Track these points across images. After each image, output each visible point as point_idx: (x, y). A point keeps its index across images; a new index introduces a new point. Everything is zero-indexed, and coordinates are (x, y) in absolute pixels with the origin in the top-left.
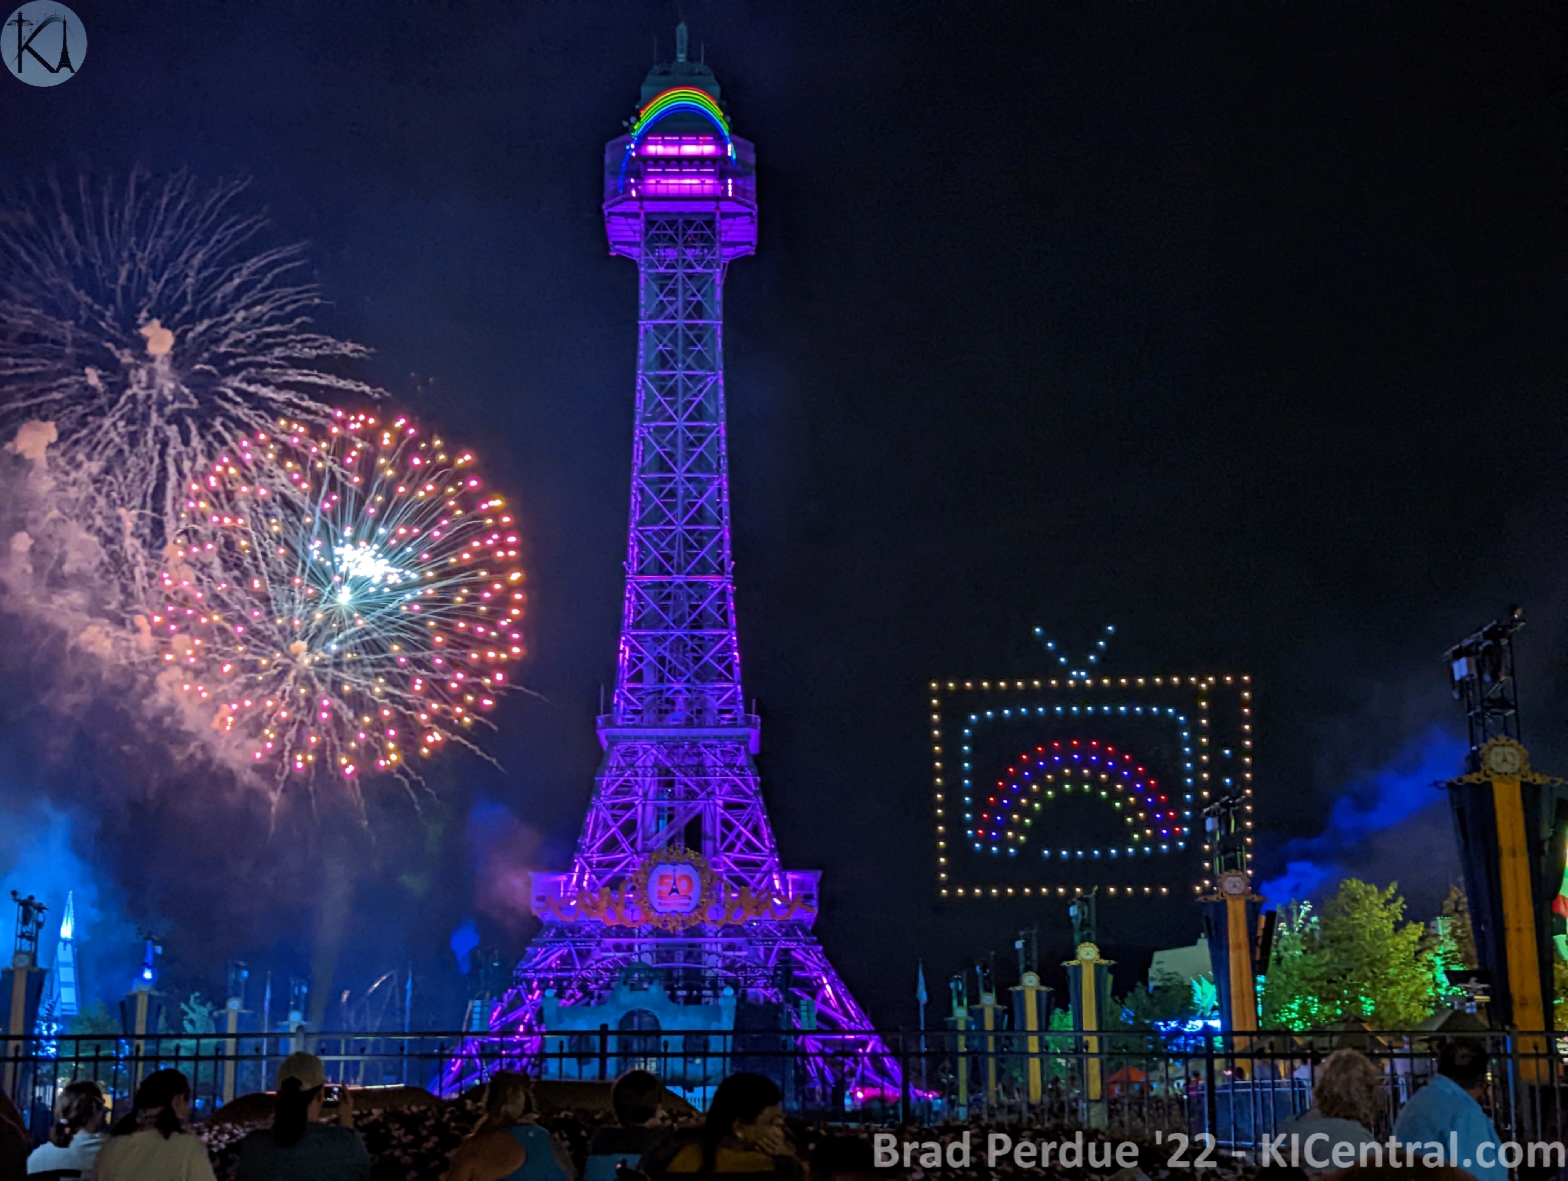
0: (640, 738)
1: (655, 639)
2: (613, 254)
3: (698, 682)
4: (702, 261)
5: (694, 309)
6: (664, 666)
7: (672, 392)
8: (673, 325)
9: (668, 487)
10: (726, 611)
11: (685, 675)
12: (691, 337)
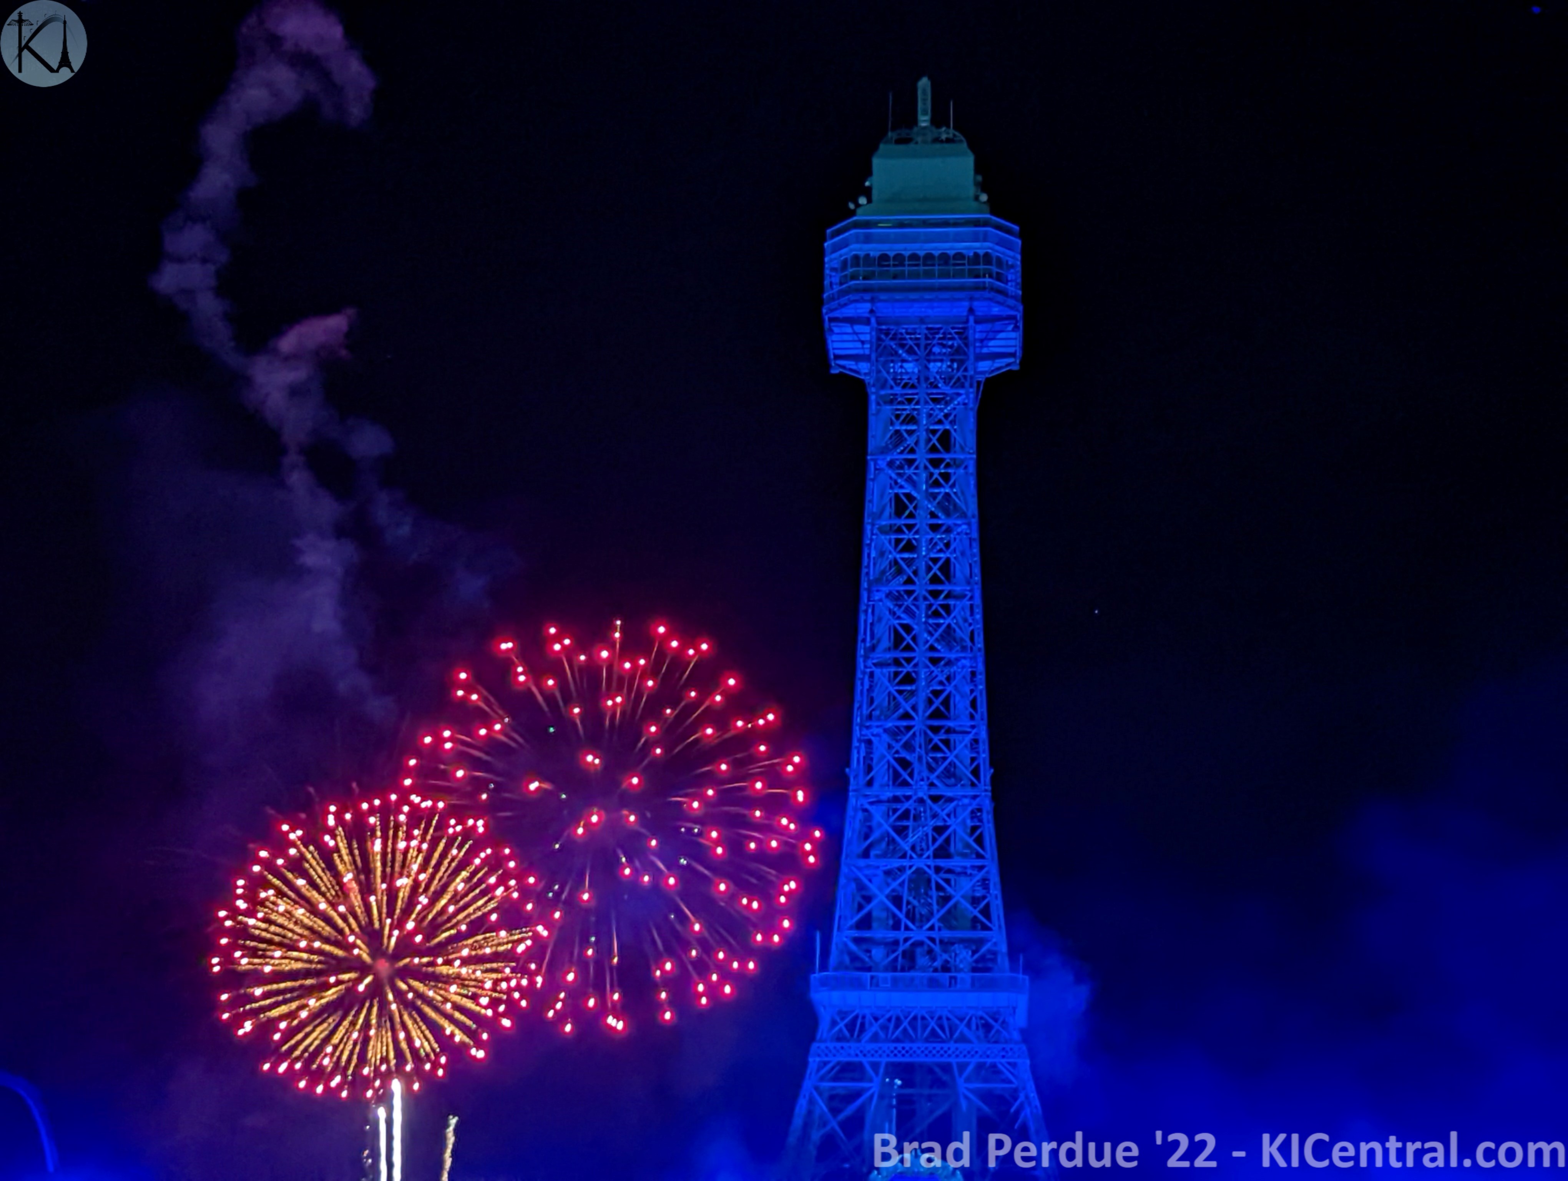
1: (888, 871)
2: (835, 371)
4: (951, 379)
5: (940, 440)
6: (900, 909)
7: (910, 547)
8: (912, 462)
9: (905, 671)
10: (981, 835)
11: (928, 920)
12: (936, 476)
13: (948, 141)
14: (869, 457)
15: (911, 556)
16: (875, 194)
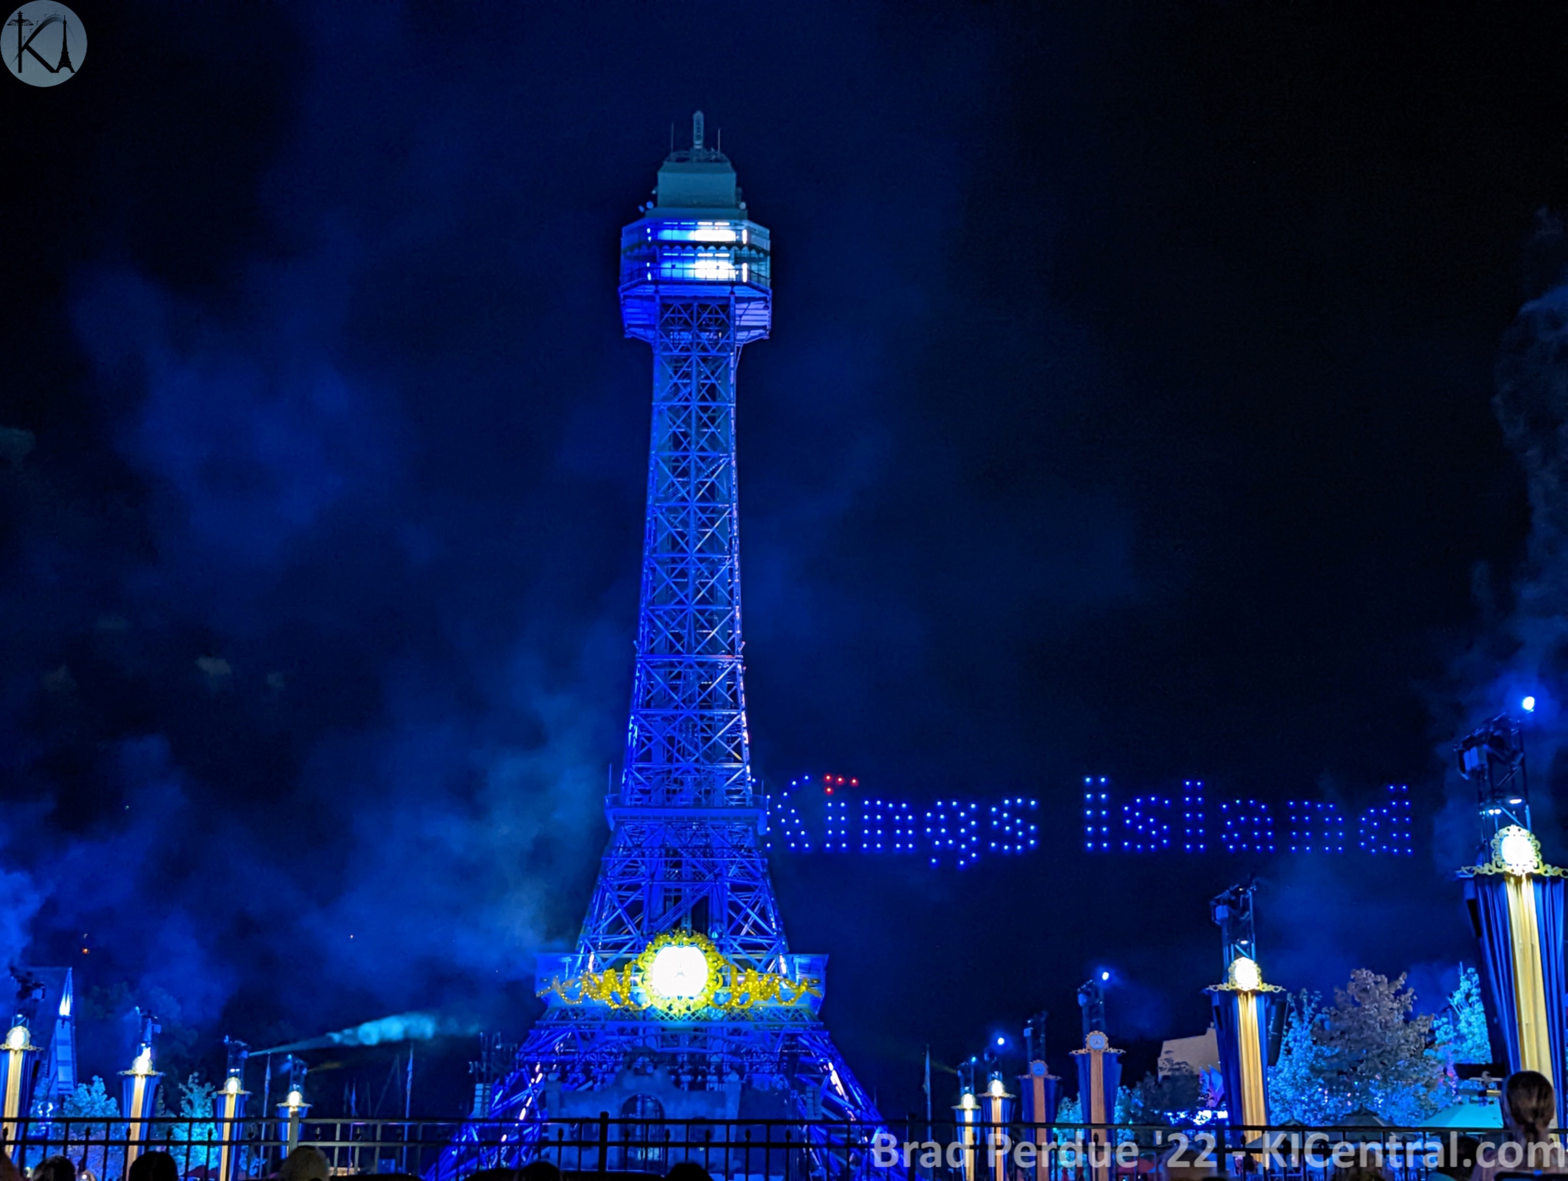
0: (649, 818)
1: (664, 719)
2: (626, 336)
3: (706, 762)
4: (717, 344)
5: (707, 391)
6: (673, 747)
7: (685, 473)
8: (686, 408)
9: (679, 567)
10: (736, 691)
11: (694, 755)
12: (705, 419)
13: (717, 161)
14: (653, 404)
15: (685, 479)
16: (659, 199)
